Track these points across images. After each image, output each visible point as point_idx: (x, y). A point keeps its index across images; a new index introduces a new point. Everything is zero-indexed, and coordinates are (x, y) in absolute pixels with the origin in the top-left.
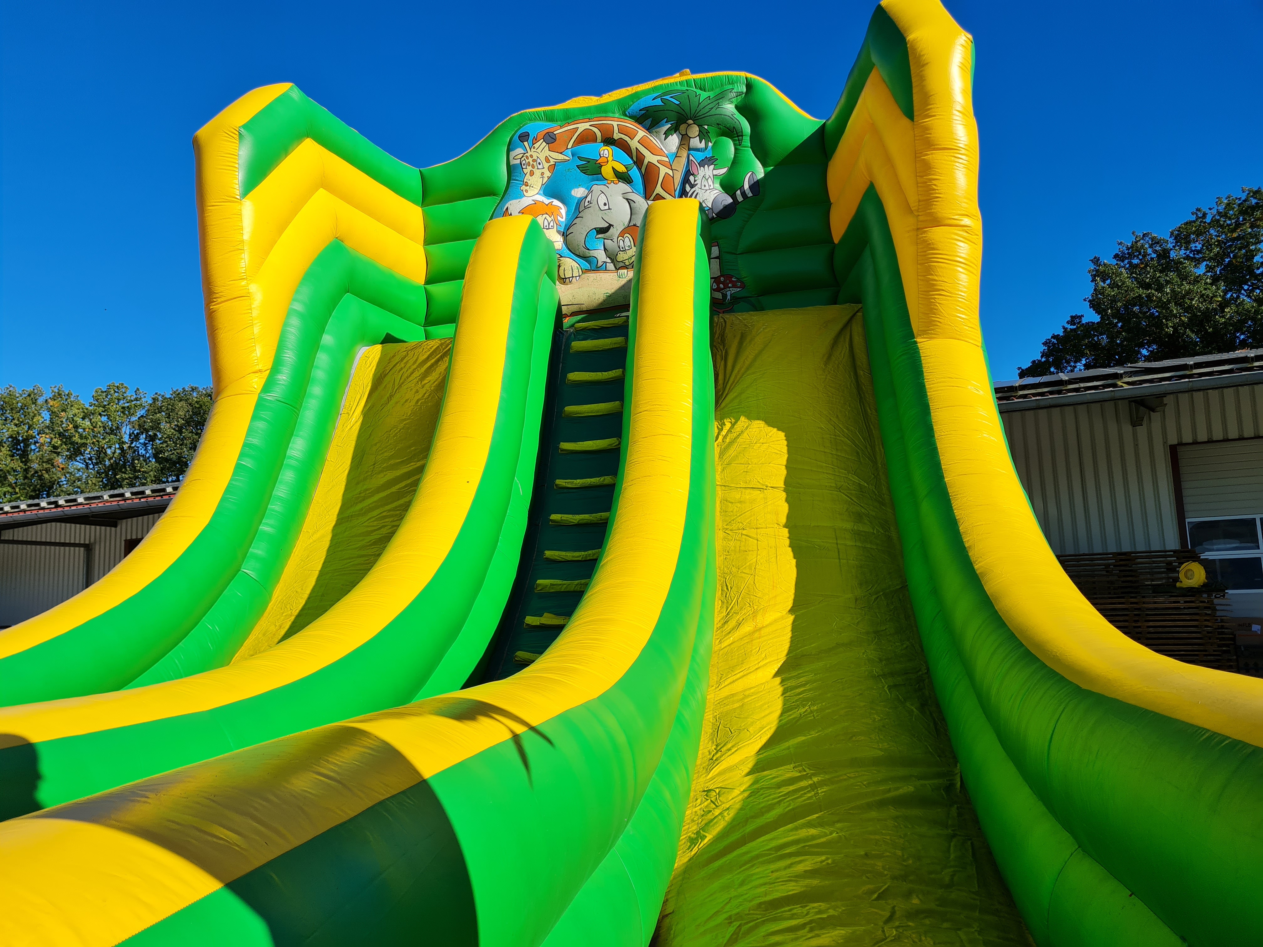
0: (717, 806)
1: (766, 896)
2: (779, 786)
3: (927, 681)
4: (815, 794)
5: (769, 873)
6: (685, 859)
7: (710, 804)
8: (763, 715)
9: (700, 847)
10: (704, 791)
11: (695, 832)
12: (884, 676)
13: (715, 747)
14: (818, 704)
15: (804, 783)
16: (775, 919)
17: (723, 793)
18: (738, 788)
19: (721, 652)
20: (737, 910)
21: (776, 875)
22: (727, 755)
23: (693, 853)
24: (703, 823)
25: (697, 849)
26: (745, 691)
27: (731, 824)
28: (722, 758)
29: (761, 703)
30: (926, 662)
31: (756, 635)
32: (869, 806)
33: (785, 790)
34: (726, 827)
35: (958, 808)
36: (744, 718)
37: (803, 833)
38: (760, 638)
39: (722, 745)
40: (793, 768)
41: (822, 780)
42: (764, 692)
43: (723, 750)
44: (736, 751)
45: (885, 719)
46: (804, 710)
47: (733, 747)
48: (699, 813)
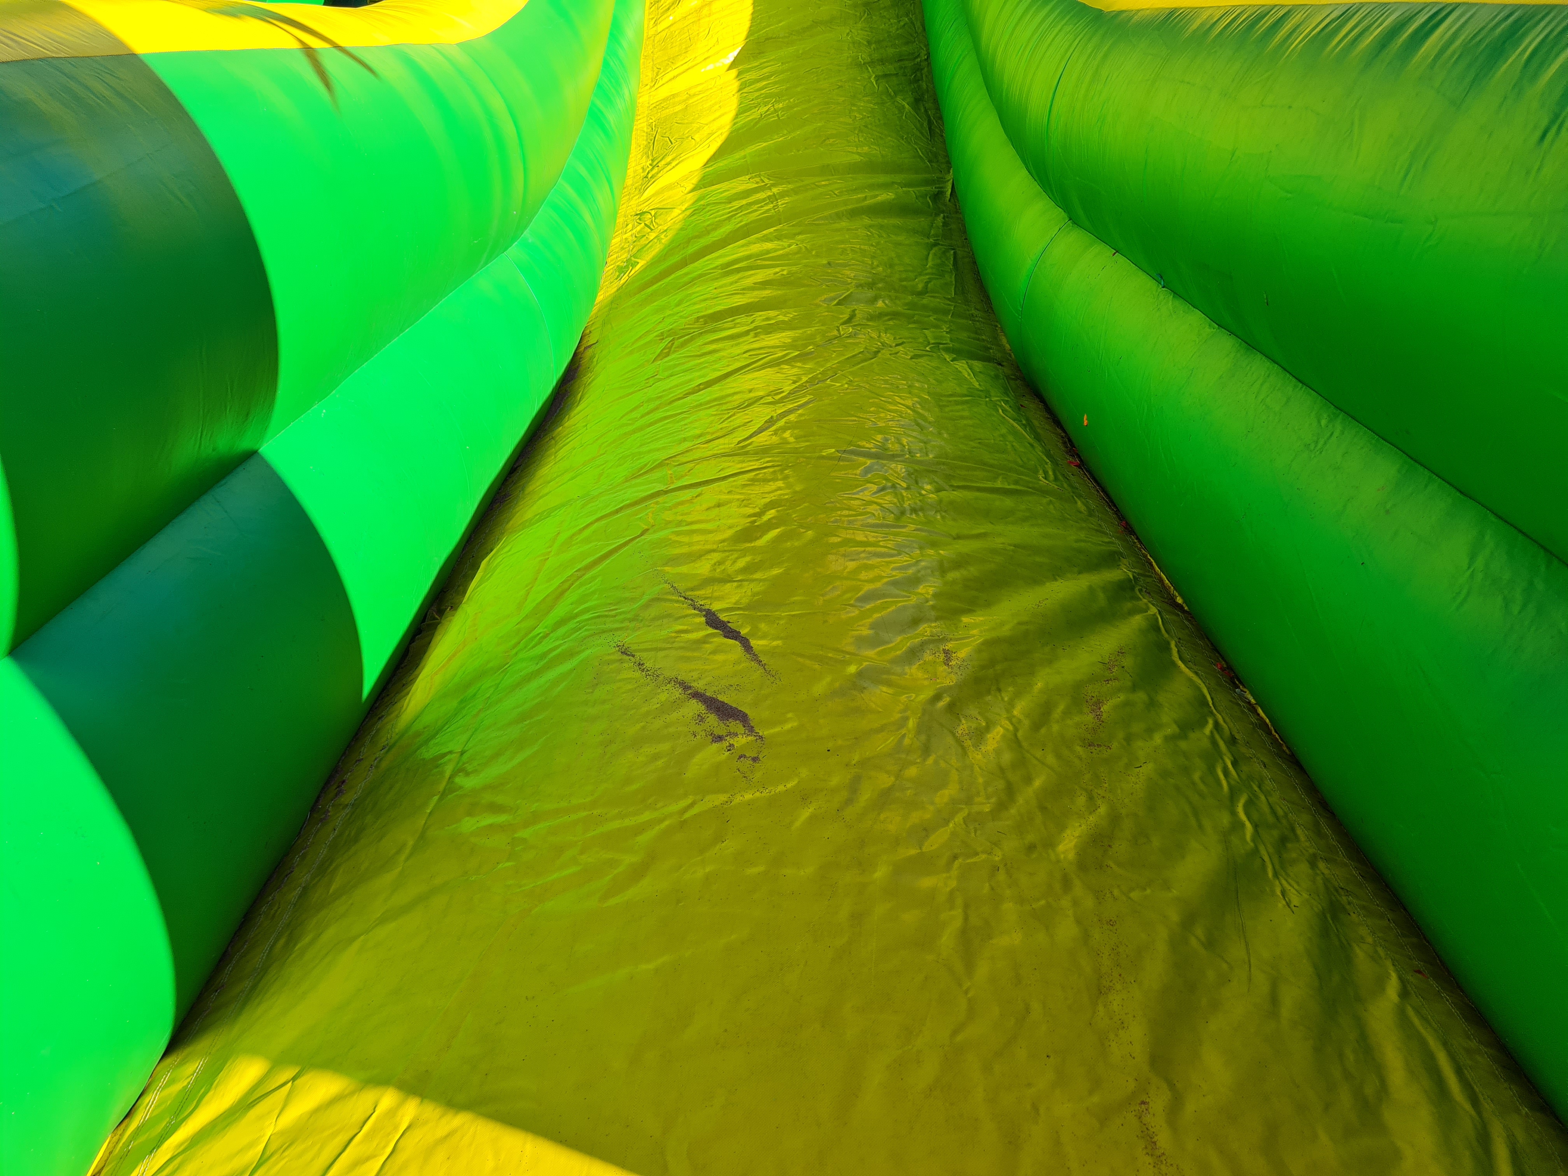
0: (652, 230)
1: (706, 310)
2: (730, 200)
3: (926, 69)
4: (774, 207)
5: (712, 290)
6: (613, 289)
7: (644, 228)
8: (712, 118)
9: (630, 275)
10: (637, 215)
11: (625, 260)
12: (872, 63)
13: (650, 162)
14: (785, 100)
15: (762, 195)
16: (714, 331)
17: (660, 215)
18: (679, 207)
19: (657, 38)
20: (671, 327)
21: (719, 290)
22: (665, 170)
23: (622, 282)
24: (635, 249)
25: (627, 277)
26: (690, 89)
27: (669, 246)
28: (660, 175)
29: (711, 103)
30: (927, 46)
31: (705, 11)
32: (839, 216)
33: (737, 204)
34: (663, 250)
35: (944, 218)
36: (687, 123)
37: (755, 248)
38: (710, 15)
39: (659, 159)
40: (749, 179)
41: (784, 191)
42: (715, 89)
43: (661, 164)
44: (677, 165)
45: (868, 117)
46: (766, 108)
47: (673, 160)
48: (630, 239)
